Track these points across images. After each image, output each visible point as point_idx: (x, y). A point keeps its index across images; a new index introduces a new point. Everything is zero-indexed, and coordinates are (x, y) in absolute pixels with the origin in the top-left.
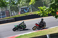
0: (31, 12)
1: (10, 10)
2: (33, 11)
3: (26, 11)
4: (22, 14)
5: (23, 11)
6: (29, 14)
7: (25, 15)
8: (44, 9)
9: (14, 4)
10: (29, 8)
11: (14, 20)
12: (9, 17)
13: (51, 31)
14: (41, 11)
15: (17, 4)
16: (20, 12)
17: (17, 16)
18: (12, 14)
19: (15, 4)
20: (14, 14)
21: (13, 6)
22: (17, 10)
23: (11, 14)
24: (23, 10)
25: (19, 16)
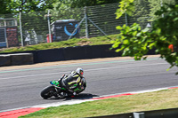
0: (86, 38)
1: (20, 27)
2: (90, 36)
3: (71, 32)
4: (58, 41)
5: (59, 34)
6: (77, 42)
7: (66, 46)
8: (134, 34)
9: (34, 7)
10: (80, 24)
11: (32, 58)
12: (15, 49)
13: (144, 103)
14: (123, 37)
15: (43, 9)
16: (52, 35)
17: (41, 47)
18: (27, 40)
19: (39, 10)
20: (32, 39)
21: (32, 13)
22: (41, 27)
23: (24, 39)
24: (62, 31)
25: (47, 46)
